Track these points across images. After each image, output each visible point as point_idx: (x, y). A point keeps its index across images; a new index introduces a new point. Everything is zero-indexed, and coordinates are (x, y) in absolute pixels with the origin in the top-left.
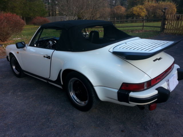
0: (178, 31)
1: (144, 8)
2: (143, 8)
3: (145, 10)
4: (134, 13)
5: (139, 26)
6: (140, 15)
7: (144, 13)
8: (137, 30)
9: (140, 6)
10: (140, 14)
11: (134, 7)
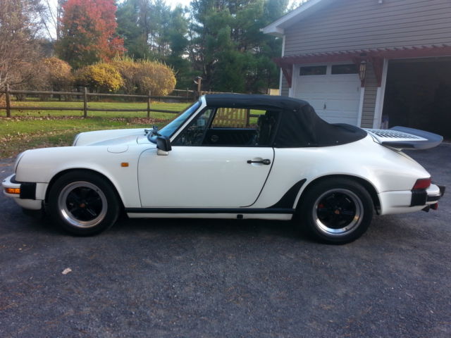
0: (225, 121)
1: (116, 70)
2: (114, 69)
3: (118, 75)
4: (97, 78)
5: (141, 110)
6: (110, 85)
7: (117, 82)
8: (137, 118)
9: (107, 66)
10: (110, 82)
11: (93, 66)
